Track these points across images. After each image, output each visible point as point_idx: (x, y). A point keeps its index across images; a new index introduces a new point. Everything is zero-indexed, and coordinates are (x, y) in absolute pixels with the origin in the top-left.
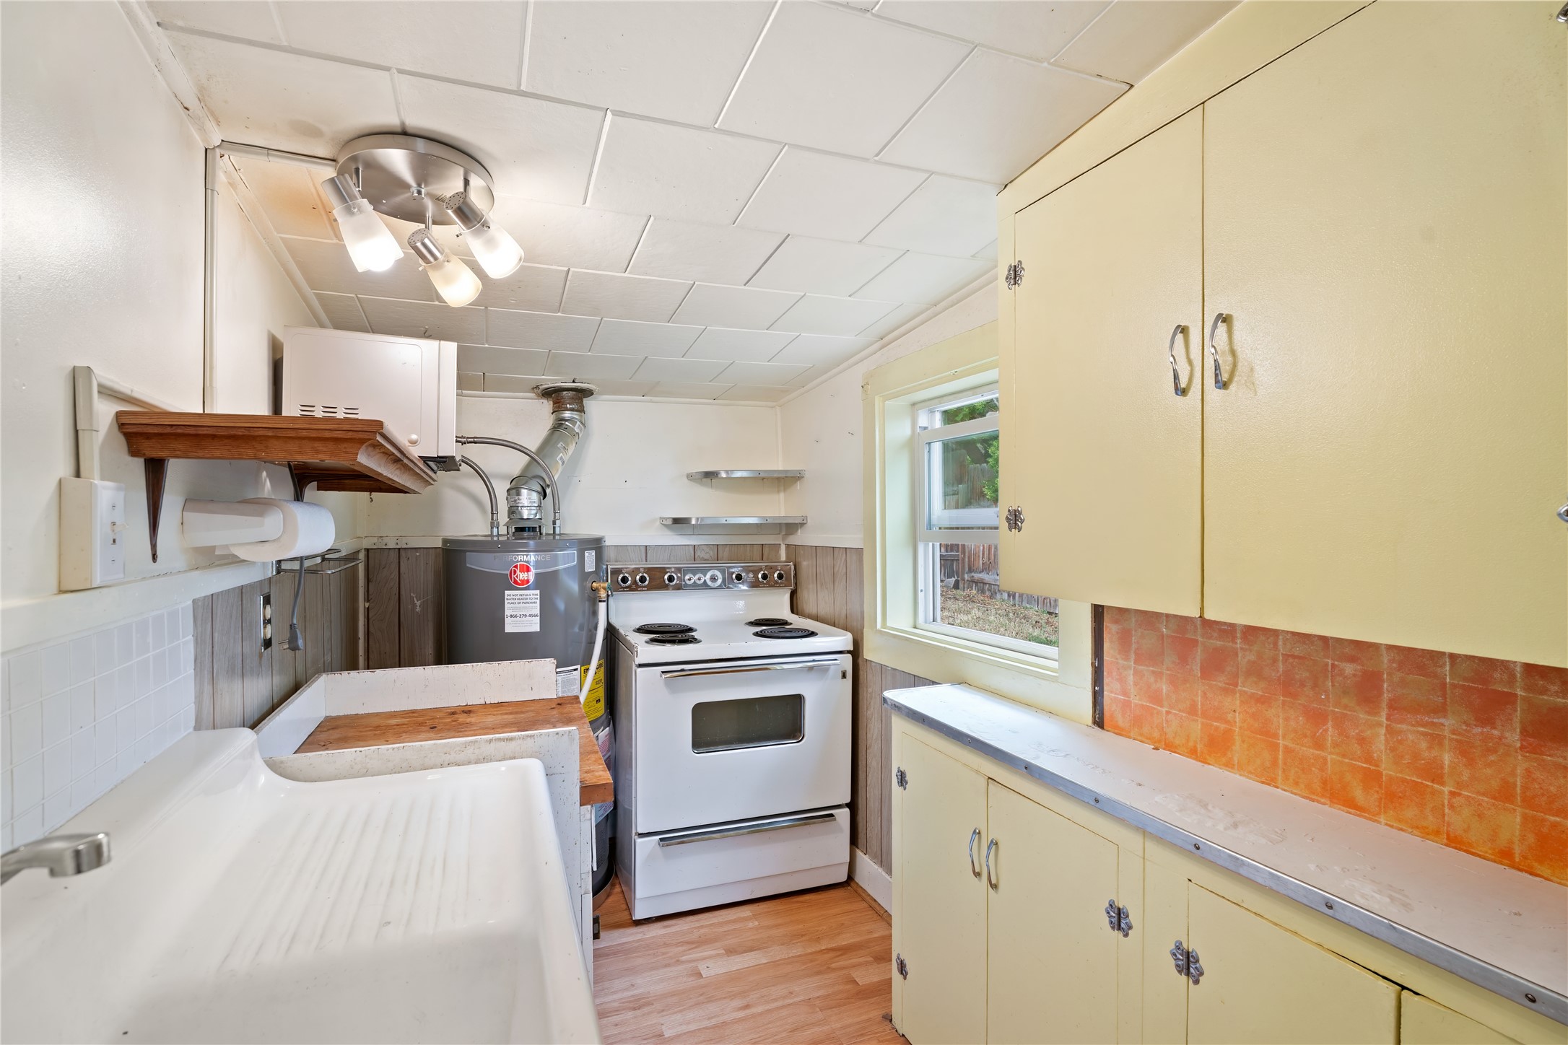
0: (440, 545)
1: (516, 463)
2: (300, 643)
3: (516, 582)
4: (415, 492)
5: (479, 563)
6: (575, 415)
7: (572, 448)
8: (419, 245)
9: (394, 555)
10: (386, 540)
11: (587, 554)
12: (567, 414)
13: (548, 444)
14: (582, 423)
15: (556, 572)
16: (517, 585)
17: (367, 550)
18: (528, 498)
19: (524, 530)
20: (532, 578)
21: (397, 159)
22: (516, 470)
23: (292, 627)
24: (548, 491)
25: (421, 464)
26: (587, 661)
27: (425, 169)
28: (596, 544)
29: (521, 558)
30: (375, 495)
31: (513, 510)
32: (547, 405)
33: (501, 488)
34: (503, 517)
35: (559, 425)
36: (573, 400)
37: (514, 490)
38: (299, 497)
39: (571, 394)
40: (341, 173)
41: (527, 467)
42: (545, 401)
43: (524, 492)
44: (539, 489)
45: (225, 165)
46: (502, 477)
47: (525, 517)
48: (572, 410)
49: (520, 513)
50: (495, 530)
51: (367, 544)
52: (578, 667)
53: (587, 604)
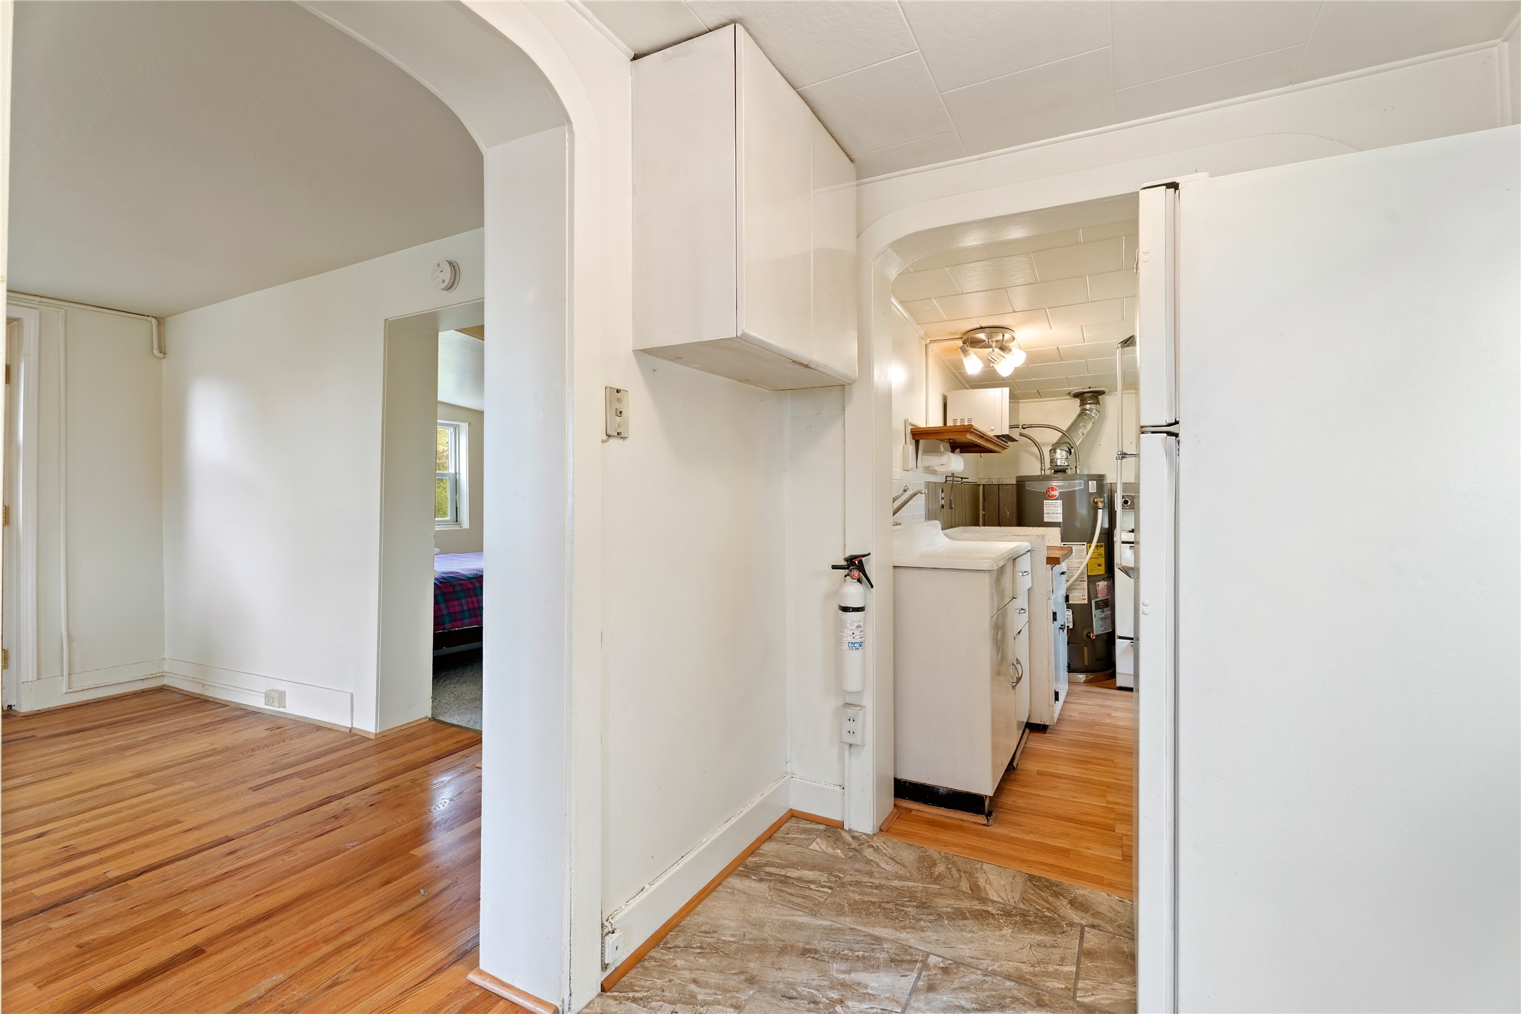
0: (1015, 483)
1: (1056, 436)
2: (953, 506)
3: (1049, 496)
4: (999, 452)
5: (1031, 487)
6: (1093, 406)
7: (1089, 426)
8: (990, 358)
9: (996, 487)
10: (992, 480)
11: (1090, 482)
12: (1088, 406)
13: (1074, 425)
14: (1097, 410)
15: (1074, 491)
16: (1051, 497)
17: (984, 485)
18: (1060, 455)
19: (1060, 471)
20: (1058, 494)
21: (982, 336)
22: (1055, 441)
23: (950, 500)
24: (1073, 450)
25: (995, 438)
26: (1090, 541)
27: (990, 336)
28: (1100, 479)
29: (1055, 484)
30: (982, 454)
31: (1052, 461)
32: (1078, 401)
33: (1046, 451)
34: (1048, 465)
35: (1082, 413)
36: (1091, 398)
37: (1053, 451)
38: (953, 451)
39: (1089, 395)
40: (964, 343)
41: (1061, 437)
42: (1077, 399)
43: (1058, 451)
44: (1068, 450)
45: (931, 346)
46: (1046, 444)
47: (1059, 464)
48: (1090, 404)
49: (1056, 462)
50: (1043, 472)
51: (983, 482)
52: (1085, 543)
53: (1092, 510)
